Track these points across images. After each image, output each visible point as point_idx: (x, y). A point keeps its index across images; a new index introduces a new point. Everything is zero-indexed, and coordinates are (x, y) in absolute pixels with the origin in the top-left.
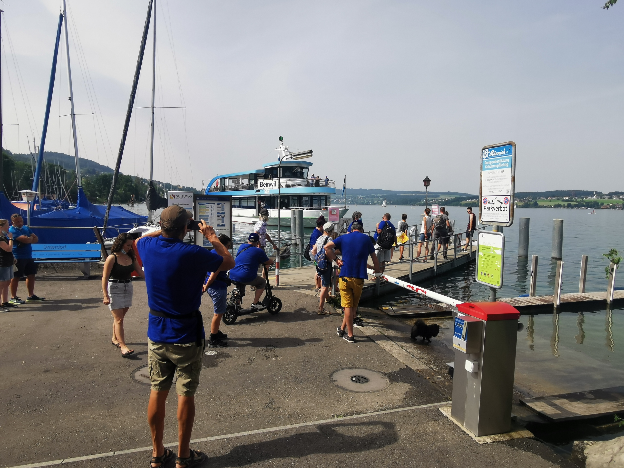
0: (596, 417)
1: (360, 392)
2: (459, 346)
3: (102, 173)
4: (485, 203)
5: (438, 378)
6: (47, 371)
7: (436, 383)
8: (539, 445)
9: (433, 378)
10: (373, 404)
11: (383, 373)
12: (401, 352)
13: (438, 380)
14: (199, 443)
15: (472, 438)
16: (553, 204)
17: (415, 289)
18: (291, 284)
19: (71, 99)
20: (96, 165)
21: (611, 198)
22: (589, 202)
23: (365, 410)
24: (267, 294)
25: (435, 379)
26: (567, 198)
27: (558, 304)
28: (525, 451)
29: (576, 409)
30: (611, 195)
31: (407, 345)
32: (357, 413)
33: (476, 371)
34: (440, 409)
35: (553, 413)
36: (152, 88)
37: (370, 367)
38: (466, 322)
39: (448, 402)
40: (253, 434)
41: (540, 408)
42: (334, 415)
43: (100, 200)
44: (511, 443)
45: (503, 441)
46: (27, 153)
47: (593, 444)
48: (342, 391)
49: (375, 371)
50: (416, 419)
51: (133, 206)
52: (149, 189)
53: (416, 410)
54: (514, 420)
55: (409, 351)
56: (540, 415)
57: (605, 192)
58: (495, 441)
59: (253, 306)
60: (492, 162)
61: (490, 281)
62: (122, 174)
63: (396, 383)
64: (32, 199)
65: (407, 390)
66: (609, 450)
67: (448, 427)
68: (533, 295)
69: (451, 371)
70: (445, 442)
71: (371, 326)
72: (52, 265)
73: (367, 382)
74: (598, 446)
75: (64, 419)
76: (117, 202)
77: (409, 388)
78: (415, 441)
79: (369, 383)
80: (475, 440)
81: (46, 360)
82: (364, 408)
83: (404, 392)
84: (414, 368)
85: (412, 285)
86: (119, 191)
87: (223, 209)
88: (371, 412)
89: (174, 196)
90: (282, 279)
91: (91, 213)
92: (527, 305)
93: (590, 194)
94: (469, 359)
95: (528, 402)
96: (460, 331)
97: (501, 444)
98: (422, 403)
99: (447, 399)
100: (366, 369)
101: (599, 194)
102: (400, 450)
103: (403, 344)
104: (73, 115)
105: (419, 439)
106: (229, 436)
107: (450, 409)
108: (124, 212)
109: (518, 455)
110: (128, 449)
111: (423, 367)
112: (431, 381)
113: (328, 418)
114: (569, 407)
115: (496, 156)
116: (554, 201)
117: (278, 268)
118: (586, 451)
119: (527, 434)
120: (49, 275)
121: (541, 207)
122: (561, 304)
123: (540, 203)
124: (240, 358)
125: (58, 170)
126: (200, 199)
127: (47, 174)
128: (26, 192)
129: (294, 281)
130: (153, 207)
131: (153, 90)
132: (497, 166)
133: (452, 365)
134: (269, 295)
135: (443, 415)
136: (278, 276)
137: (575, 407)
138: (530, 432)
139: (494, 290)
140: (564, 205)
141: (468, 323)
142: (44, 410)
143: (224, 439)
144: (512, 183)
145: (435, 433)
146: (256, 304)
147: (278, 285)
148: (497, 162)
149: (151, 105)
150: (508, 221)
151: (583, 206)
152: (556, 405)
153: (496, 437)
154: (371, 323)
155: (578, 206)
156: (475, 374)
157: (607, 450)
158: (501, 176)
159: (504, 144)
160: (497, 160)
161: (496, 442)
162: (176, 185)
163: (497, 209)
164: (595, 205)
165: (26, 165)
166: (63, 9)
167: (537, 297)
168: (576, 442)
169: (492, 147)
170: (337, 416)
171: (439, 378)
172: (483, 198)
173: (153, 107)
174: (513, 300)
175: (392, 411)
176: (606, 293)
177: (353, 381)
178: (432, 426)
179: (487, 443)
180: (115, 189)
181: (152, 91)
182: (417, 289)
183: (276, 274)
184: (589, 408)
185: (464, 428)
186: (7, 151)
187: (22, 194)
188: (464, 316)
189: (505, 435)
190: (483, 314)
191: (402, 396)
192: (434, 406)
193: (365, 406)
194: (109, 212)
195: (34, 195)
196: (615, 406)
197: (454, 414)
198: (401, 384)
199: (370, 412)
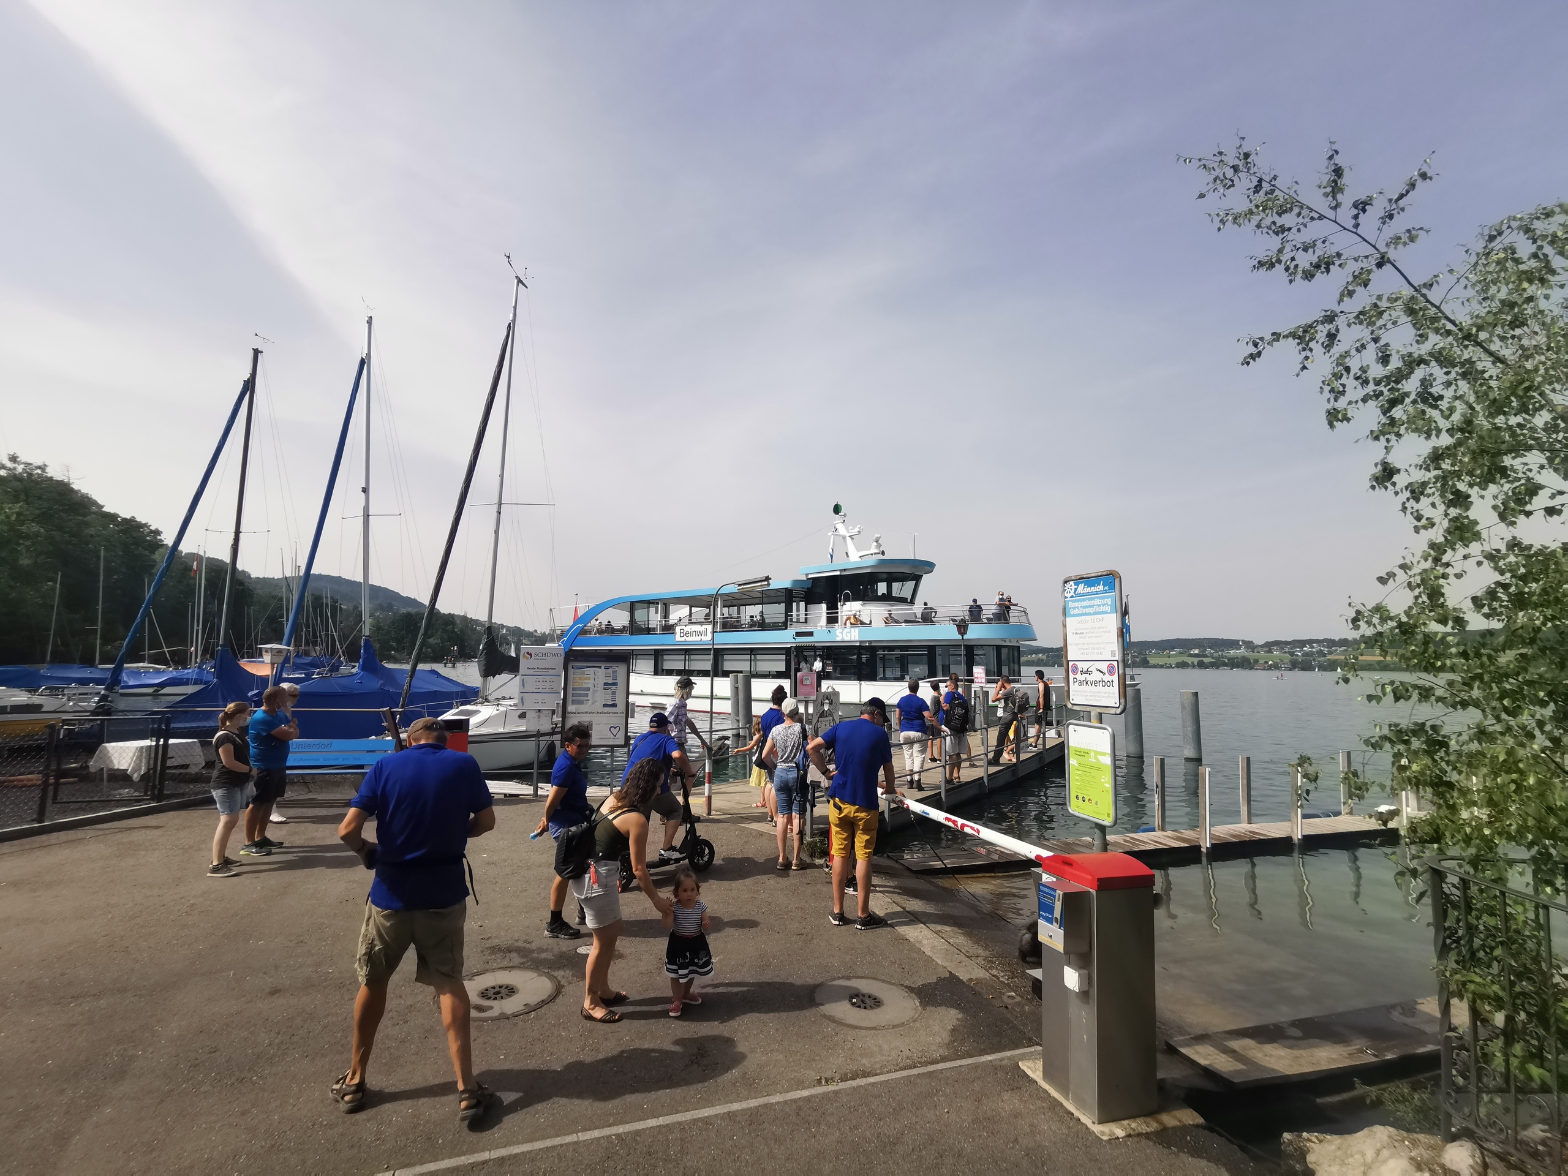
0: (1314, 1077)
1: (866, 1029)
2: (1049, 940)
3: (404, 610)
4: (1075, 673)
5: (1009, 997)
6: (275, 992)
7: (1007, 1007)
8: (1217, 1142)
9: (1001, 998)
10: (893, 1053)
11: (907, 987)
12: (936, 944)
13: (1010, 1001)
14: (561, 1146)
15: (1087, 1128)
16: (1173, 661)
17: (959, 825)
18: (732, 812)
19: (365, 490)
20: (396, 596)
21: (1270, 651)
22: (1233, 659)
23: (878, 1066)
24: (688, 832)
25: (1005, 998)
26: (1197, 651)
27: (1208, 846)
28: (1193, 1156)
29: (1273, 1060)
30: (1269, 646)
31: (947, 928)
32: (866, 1075)
33: (1086, 988)
34: (1020, 1063)
35: (1231, 1069)
36: (499, 472)
37: (883, 975)
38: (1059, 893)
39: (1032, 1049)
40: (667, 1125)
41: (1206, 1059)
42: (821, 1079)
43: (398, 656)
44: (1164, 1138)
45: (1147, 1133)
46: (277, 575)
47: (1320, 1141)
48: (833, 1025)
49: (893, 984)
50: (976, 1086)
51: (454, 667)
52: (485, 639)
53: (976, 1067)
54: (1161, 1086)
55: (951, 941)
56: (1208, 1073)
57: (1259, 641)
58: (1132, 1133)
59: (662, 855)
60: (1083, 604)
61: (1095, 812)
62: (438, 612)
63: (933, 1008)
64: (281, 659)
65: (955, 1022)
66: (1355, 1156)
67: (1039, 1103)
68: (1163, 829)
69: (1037, 985)
70: (1038, 1138)
71: (880, 892)
72: (303, 779)
73: (878, 1006)
74: (1333, 1147)
75: (298, 1099)
76: (425, 661)
77: (957, 1019)
78: (980, 1136)
79: (883, 1008)
80: (1093, 1132)
81: (276, 967)
82: (877, 1063)
83: (949, 1028)
84: (963, 976)
85: (953, 818)
86: (431, 640)
87: (615, 678)
88: (890, 1072)
89: (531, 655)
90: (716, 802)
91: (381, 682)
92: (1154, 847)
93: (1233, 644)
94: (1069, 964)
95: (1182, 1047)
96: (1051, 910)
97: (1144, 1142)
98: (984, 1050)
99: (1031, 1043)
100: (875, 979)
101: (1249, 645)
102: (953, 1156)
103: (939, 927)
104: (367, 516)
105: (987, 1132)
106: (620, 1129)
107: (1040, 1064)
108: (440, 680)
109: (1180, 1167)
110: (422, 1164)
111: (980, 973)
112: (997, 1003)
113: (809, 1087)
114: (1260, 1055)
115: (1088, 594)
116: (1174, 656)
117: (709, 782)
118: (1310, 1158)
119: (1189, 1117)
120: (296, 798)
121: (1154, 666)
122: (1213, 845)
123: (1152, 661)
124: (641, 960)
125: (327, 605)
126: (576, 660)
127: (308, 611)
128: (271, 649)
129: (737, 806)
130: (489, 671)
131: (502, 476)
132: (1092, 610)
133: (1037, 973)
134: (691, 832)
135: (1028, 1076)
136: (709, 798)
137: (1271, 1056)
138: (1195, 1114)
139: (1102, 829)
140: (1193, 663)
141: (1064, 894)
142: (261, 1078)
143: (610, 1136)
144: (1120, 639)
145: (1016, 1117)
146: (669, 850)
147: (709, 813)
148: (1091, 603)
149: (496, 500)
150: (1117, 705)
151: (1225, 665)
152: (1234, 1051)
153: (1133, 1125)
154: (880, 886)
155: (1216, 665)
156: (1084, 994)
157: (1352, 1156)
158: (1099, 628)
159: (1100, 574)
160: (1089, 599)
161: (1134, 1136)
162: (531, 630)
163: (1096, 683)
164: (1245, 664)
165: (274, 597)
166: (366, 351)
167: (1169, 833)
168: (1287, 1136)
169: (1080, 579)
170: (827, 1081)
171: (1012, 997)
172: (1071, 664)
173: (500, 504)
174: (1128, 839)
175: (931, 1068)
176: (1288, 824)
177: (853, 1004)
178: (1009, 1102)
179: (1118, 1138)
180: (426, 636)
181: (498, 479)
182: (963, 826)
183: (706, 794)
184: (1297, 1057)
185: (1070, 1106)
186: (243, 572)
187: (264, 651)
188: (1055, 879)
189: (1148, 1120)
190: (1090, 877)
191: (945, 1037)
192: (1009, 1058)
193: (878, 1058)
194: (411, 681)
195: (284, 654)
196: (1345, 1054)
197: (1047, 1075)
198: (942, 1010)
199: (888, 1072)
